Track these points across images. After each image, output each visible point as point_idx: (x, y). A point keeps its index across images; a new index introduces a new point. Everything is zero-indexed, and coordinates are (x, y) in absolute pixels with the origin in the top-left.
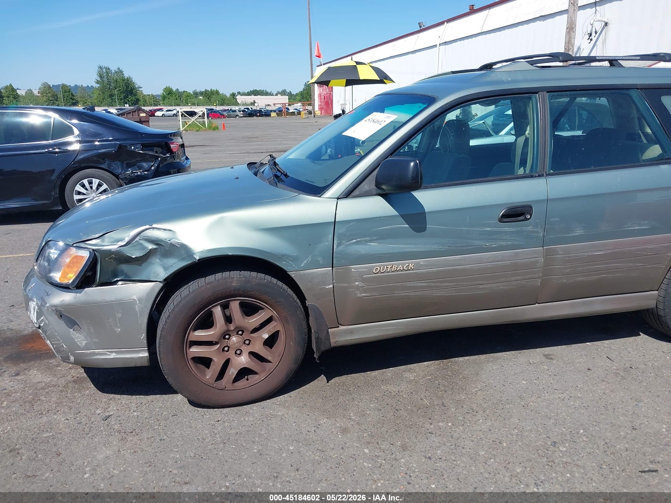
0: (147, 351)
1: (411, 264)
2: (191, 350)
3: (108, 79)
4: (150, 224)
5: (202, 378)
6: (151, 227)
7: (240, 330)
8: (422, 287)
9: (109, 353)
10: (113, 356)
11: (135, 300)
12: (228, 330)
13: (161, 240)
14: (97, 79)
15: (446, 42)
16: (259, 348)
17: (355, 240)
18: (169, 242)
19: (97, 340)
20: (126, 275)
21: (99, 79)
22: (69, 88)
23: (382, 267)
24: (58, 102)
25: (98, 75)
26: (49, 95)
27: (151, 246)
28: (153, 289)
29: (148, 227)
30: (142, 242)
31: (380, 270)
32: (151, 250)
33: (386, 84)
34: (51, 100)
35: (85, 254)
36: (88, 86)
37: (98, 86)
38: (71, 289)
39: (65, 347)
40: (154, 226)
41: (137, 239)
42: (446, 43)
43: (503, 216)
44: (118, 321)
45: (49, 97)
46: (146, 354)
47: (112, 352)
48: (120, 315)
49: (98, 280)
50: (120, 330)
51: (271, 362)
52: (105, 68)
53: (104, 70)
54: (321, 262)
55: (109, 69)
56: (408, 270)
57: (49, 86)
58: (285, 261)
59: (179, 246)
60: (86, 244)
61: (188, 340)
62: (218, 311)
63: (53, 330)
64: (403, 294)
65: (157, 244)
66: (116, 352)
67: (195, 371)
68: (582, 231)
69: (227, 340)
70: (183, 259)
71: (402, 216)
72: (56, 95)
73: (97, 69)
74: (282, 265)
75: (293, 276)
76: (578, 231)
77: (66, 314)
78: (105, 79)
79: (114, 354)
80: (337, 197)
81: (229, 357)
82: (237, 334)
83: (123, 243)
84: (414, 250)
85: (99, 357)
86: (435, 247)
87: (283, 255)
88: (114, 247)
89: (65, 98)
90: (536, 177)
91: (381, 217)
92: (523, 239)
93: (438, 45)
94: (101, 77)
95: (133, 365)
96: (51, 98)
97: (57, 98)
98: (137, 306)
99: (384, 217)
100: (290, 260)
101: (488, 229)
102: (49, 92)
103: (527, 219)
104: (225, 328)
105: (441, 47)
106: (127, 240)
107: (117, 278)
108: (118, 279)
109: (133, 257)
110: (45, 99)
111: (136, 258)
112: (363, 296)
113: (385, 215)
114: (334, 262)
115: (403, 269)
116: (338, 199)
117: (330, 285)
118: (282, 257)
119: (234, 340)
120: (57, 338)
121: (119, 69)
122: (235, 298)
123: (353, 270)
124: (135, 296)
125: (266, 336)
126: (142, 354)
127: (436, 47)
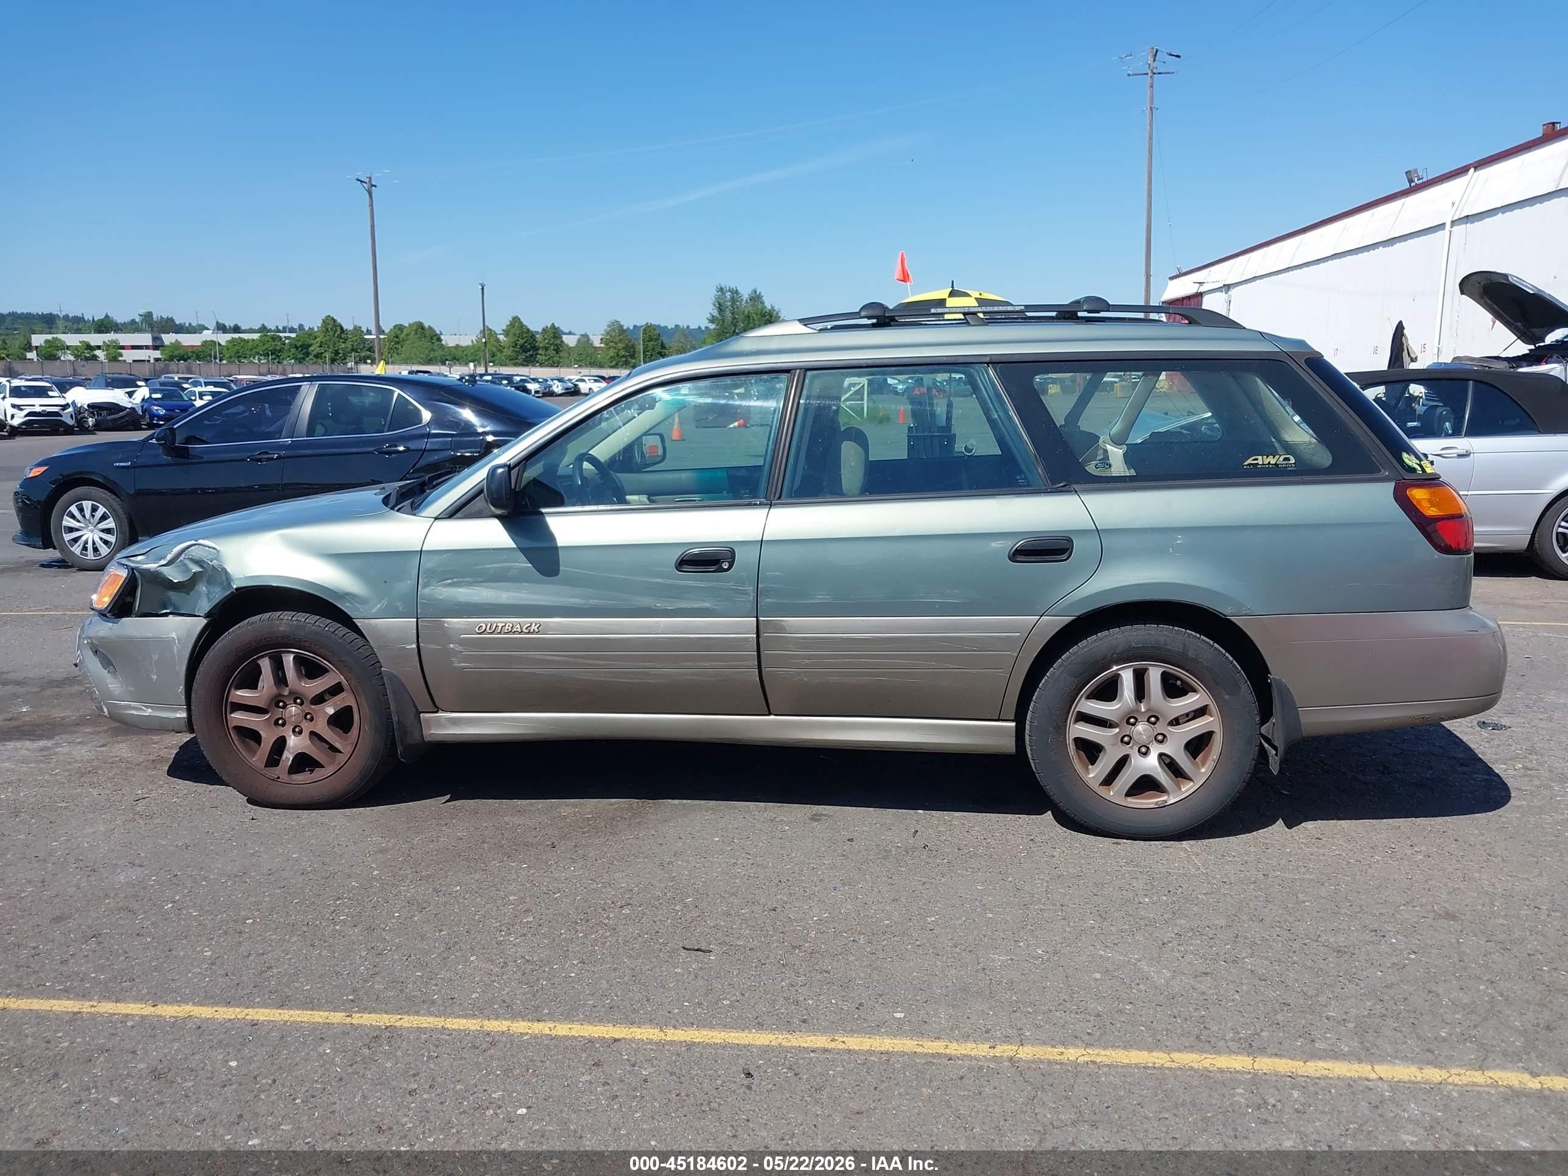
0: (185, 710)
1: (534, 624)
2: (232, 715)
3: (733, 314)
4: (196, 540)
5: (248, 758)
7: (297, 697)
9: (145, 709)
10: (148, 712)
11: (174, 638)
12: (280, 695)
13: (205, 561)
14: (712, 312)
15: (1467, 216)
16: (321, 727)
17: (450, 581)
18: (212, 564)
19: (132, 689)
20: (175, 608)
21: (716, 313)
22: (656, 332)
23: (489, 624)
24: (634, 361)
25: (715, 305)
26: (620, 345)
27: (196, 569)
28: (198, 625)
29: (192, 542)
30: (187, 562)
31: (485, 630)
32: (195, 573)
34: (623, 356)
35: (124, 574)
36: (700, 328)
37: (712, 326)
38: (106, 617)
39: (98, 693)
40: (200, 541)
41: (181, 558)
42: (1467, 219)
43: (683, 561)
44: (154, 665)
45: (620, 350)
46: (184, 715)
47: (147, 707)
48: (157, 657)
49: (137, 609)
50: (156, 677)
51: (342, 752)
52: (729, 291)
53: (728, 295)
54: (401, 609)
55: (737, 292)
56: (529, 633)
57: (621, 326)
58: (349, 602)
59: (219, 570)
60: (130, 561)
61: (229, 701)
62: (265, 664)
63: (86, 669)
64: (526, 670)
65: (202, 567)
66: (152, 708)
67: (238, 747)
68: (824, 599)
69: (281, 710)
70: (223, 588)
71: (522, 550)
72: (633, 347)
73: (713, 293)
74: (345, 607)
75: (359, 625)
76: (819, 597)
77: (102, 650)
78: (728, 314)
79: (150, 710)
80: (435, 516)
81: (283, 734)
82: (295, 702)
83: (163, 562)
84: (541, 603)
85: (134, 712)
87: (348, 594)
88: (152, 566)
89: (648, 351)
90: (756, 505)
91: (490, 549)
92: (720, 601)
93: (1449, 225)
94: (721, 308)
96: (622, 353)
97: (634, 352)
98: (175, 647)
99: (494, 549)
100: (355, 601)
101: (659, 580)
102: (620, 340)
103: (724, 570)
104: (275, 691)
105: (1455, 228)
106: (169, 557)
107: (166, 609)
108: (168, 611)
109: (175, 581)
110: (612, 353)
111: (178, 582)
112: (462, 666)
113: (497, 547)
115: (522, 632)
116: (436, 519)
117: (413, 643)
118: (346, 596)
119: (291, 711)
120: (89, 680)
121: (755, 292)
122: (290, 650)
123: (446, 625)
124: (174, 633)
125: (331, 711)
126: (180, 714)
127: (1444, 229)
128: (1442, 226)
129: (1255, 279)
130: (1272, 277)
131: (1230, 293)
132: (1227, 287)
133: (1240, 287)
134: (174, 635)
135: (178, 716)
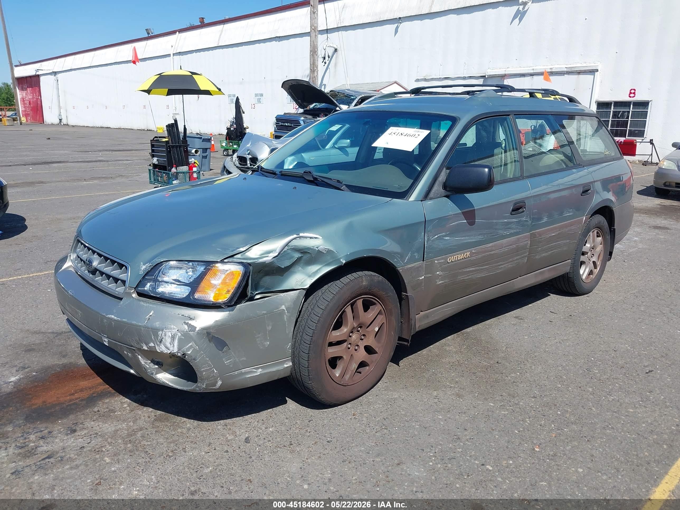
0: (291, 360)
1: (468, 253)
2: (328, 351)
4: (297, 234)
5: (334, 377)
6: (298, 236)
7: (360, 327)
8: (473, 270)
9: (255, 370)
10: (259, 371)
11: (284, 310)
12: (353, 328)
13: (309, 248)
15: (180, 52)
16: (371, 341)
17: (437, 236)
18: (317, 249)
19: (244, 359)
23: (453, 257)
27: (298, 256)
28: (298, 297)
29: (295, 236)
30: (290, 252)
31: (451, 260)
32: (297, 259)
33: (212, 95)
38: (223, 308)
39: (216, 371)
40: (301, 235)
41: (286, 249)
42: (180, 54)
43: (513, 211)
44: (268, 334)
46: (290, 364)
47: (257, 369)
48: (270, 328)
49: (248, 295)
50: (268, 343)
51: (378, 353)
54: (416, 257)
56: (467, 258)
58: (396, 258)
59: (325, 252)
60: (236, 259)
61: (327, 342)
63: (204, 356)
65: (303, 253)
66: (262, 368)
68: (546, 219)
69: (351, 338)
70: (328, 265)
71: (462, 213)
74: (394, 262)
75: (401, 271)
77: (216, 336)
79: (260, 370)
81: (352, 353)
82: (357, 330)
83: (275, 255)
84: (469, 241)
85: (247, 376)
86: (480, 238)
88: (267, 259)
91: (451, 215)
92: (522, 227)
93: (172, 55)
95: (276, 378)
98: (285, 317)
99: (453, 215)
100: (398, 257)
101: (506, 221)
103: (523, 211)
104: (352, 326)
105: (175, 57)
109: (283, 267)
111: (285, 267)
112: (440, 283)
114: (425, 256)
115: (464, 258)
116: (421, 201)
117: (422, 276)
118: (394, 254)
119: (354, 337)
120: (208, 363)
122: (361, 297)
123: (436, 262)
125: (377, 328)
126: (286, 364)
127: (170, 56)
128: (169, 55)
129: (71, 70)
130: (81, 70)
131: (57, 76)
132: (55, 73)
133: (63, 74)
134: (283, 307)
135: (286, 366)
